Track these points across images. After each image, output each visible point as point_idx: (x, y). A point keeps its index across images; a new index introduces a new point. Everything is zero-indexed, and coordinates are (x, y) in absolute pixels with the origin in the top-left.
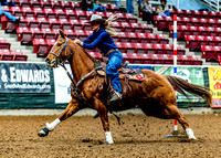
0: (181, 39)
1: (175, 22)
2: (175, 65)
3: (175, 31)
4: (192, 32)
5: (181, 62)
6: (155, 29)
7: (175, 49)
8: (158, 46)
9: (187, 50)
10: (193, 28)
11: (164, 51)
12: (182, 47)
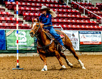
0: (20, 15)
1: (17, 5)
2: (17, 29)
3: (17, 10)
4: (27, 11)
5: (21, 27)
6: (6, 9)
7: (17, 20)
8: (8, 19)
9: (24, 21)
10: (27, 8)
11: (12, 21)
12: (22, 19)
